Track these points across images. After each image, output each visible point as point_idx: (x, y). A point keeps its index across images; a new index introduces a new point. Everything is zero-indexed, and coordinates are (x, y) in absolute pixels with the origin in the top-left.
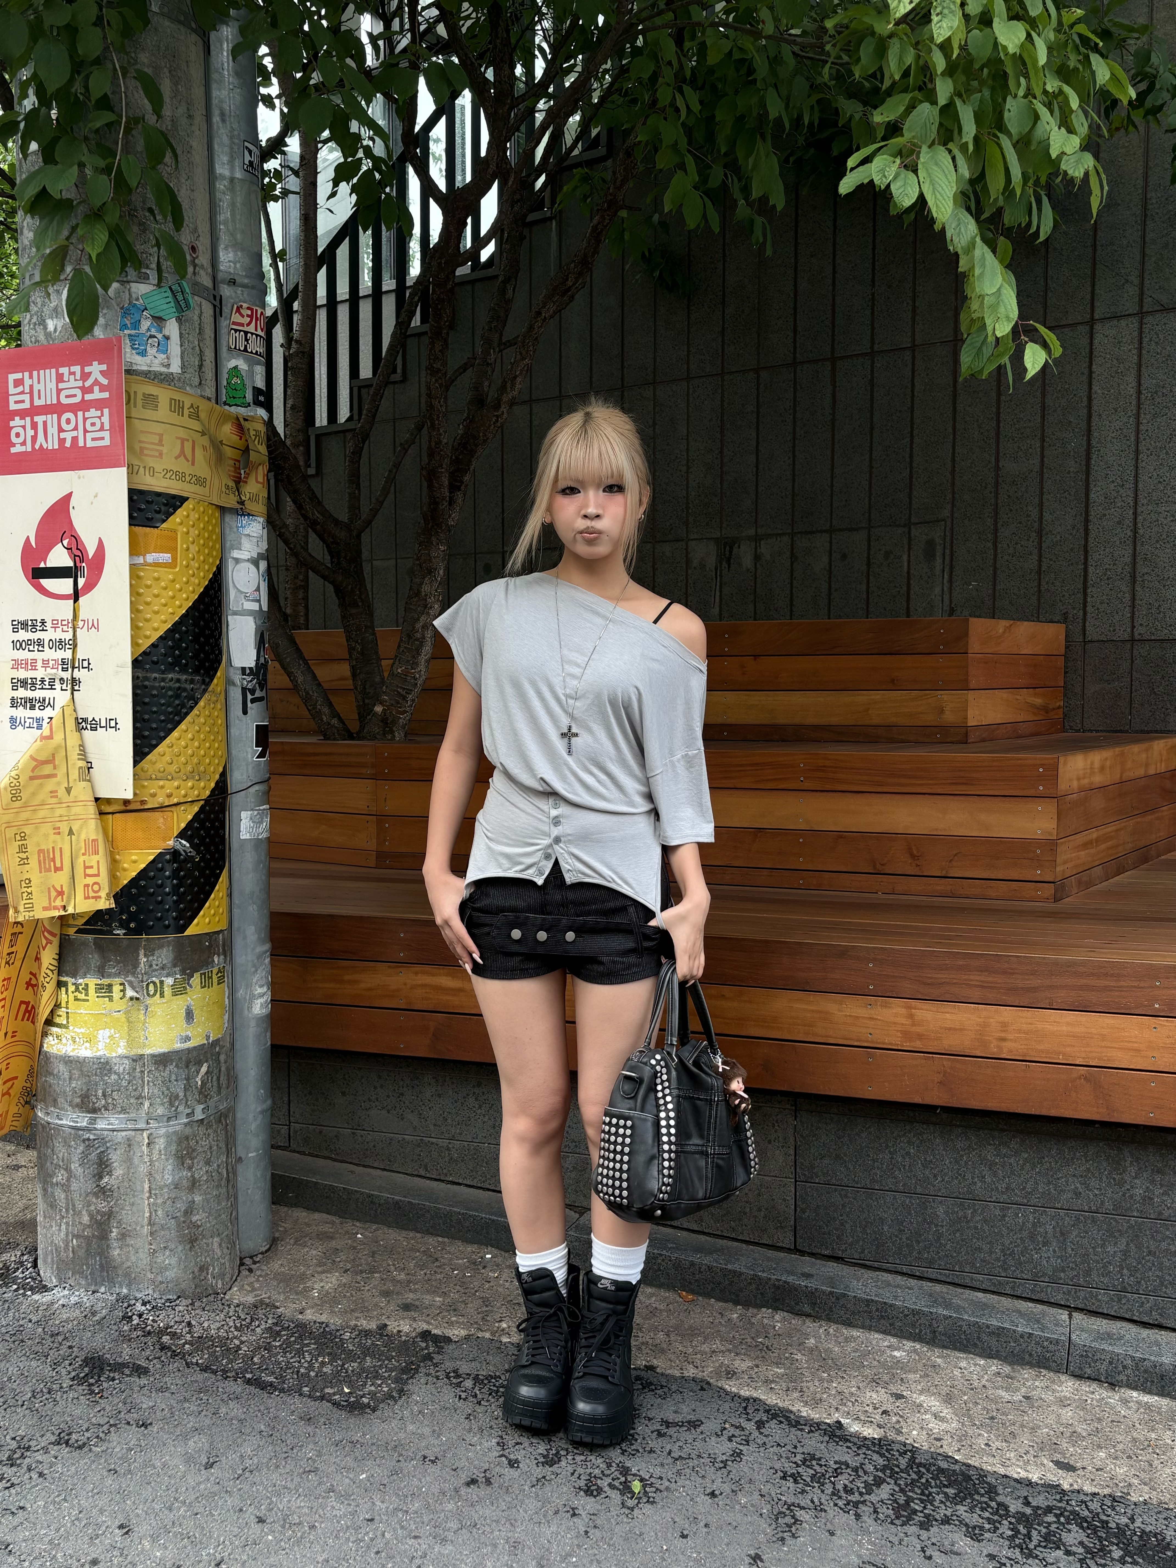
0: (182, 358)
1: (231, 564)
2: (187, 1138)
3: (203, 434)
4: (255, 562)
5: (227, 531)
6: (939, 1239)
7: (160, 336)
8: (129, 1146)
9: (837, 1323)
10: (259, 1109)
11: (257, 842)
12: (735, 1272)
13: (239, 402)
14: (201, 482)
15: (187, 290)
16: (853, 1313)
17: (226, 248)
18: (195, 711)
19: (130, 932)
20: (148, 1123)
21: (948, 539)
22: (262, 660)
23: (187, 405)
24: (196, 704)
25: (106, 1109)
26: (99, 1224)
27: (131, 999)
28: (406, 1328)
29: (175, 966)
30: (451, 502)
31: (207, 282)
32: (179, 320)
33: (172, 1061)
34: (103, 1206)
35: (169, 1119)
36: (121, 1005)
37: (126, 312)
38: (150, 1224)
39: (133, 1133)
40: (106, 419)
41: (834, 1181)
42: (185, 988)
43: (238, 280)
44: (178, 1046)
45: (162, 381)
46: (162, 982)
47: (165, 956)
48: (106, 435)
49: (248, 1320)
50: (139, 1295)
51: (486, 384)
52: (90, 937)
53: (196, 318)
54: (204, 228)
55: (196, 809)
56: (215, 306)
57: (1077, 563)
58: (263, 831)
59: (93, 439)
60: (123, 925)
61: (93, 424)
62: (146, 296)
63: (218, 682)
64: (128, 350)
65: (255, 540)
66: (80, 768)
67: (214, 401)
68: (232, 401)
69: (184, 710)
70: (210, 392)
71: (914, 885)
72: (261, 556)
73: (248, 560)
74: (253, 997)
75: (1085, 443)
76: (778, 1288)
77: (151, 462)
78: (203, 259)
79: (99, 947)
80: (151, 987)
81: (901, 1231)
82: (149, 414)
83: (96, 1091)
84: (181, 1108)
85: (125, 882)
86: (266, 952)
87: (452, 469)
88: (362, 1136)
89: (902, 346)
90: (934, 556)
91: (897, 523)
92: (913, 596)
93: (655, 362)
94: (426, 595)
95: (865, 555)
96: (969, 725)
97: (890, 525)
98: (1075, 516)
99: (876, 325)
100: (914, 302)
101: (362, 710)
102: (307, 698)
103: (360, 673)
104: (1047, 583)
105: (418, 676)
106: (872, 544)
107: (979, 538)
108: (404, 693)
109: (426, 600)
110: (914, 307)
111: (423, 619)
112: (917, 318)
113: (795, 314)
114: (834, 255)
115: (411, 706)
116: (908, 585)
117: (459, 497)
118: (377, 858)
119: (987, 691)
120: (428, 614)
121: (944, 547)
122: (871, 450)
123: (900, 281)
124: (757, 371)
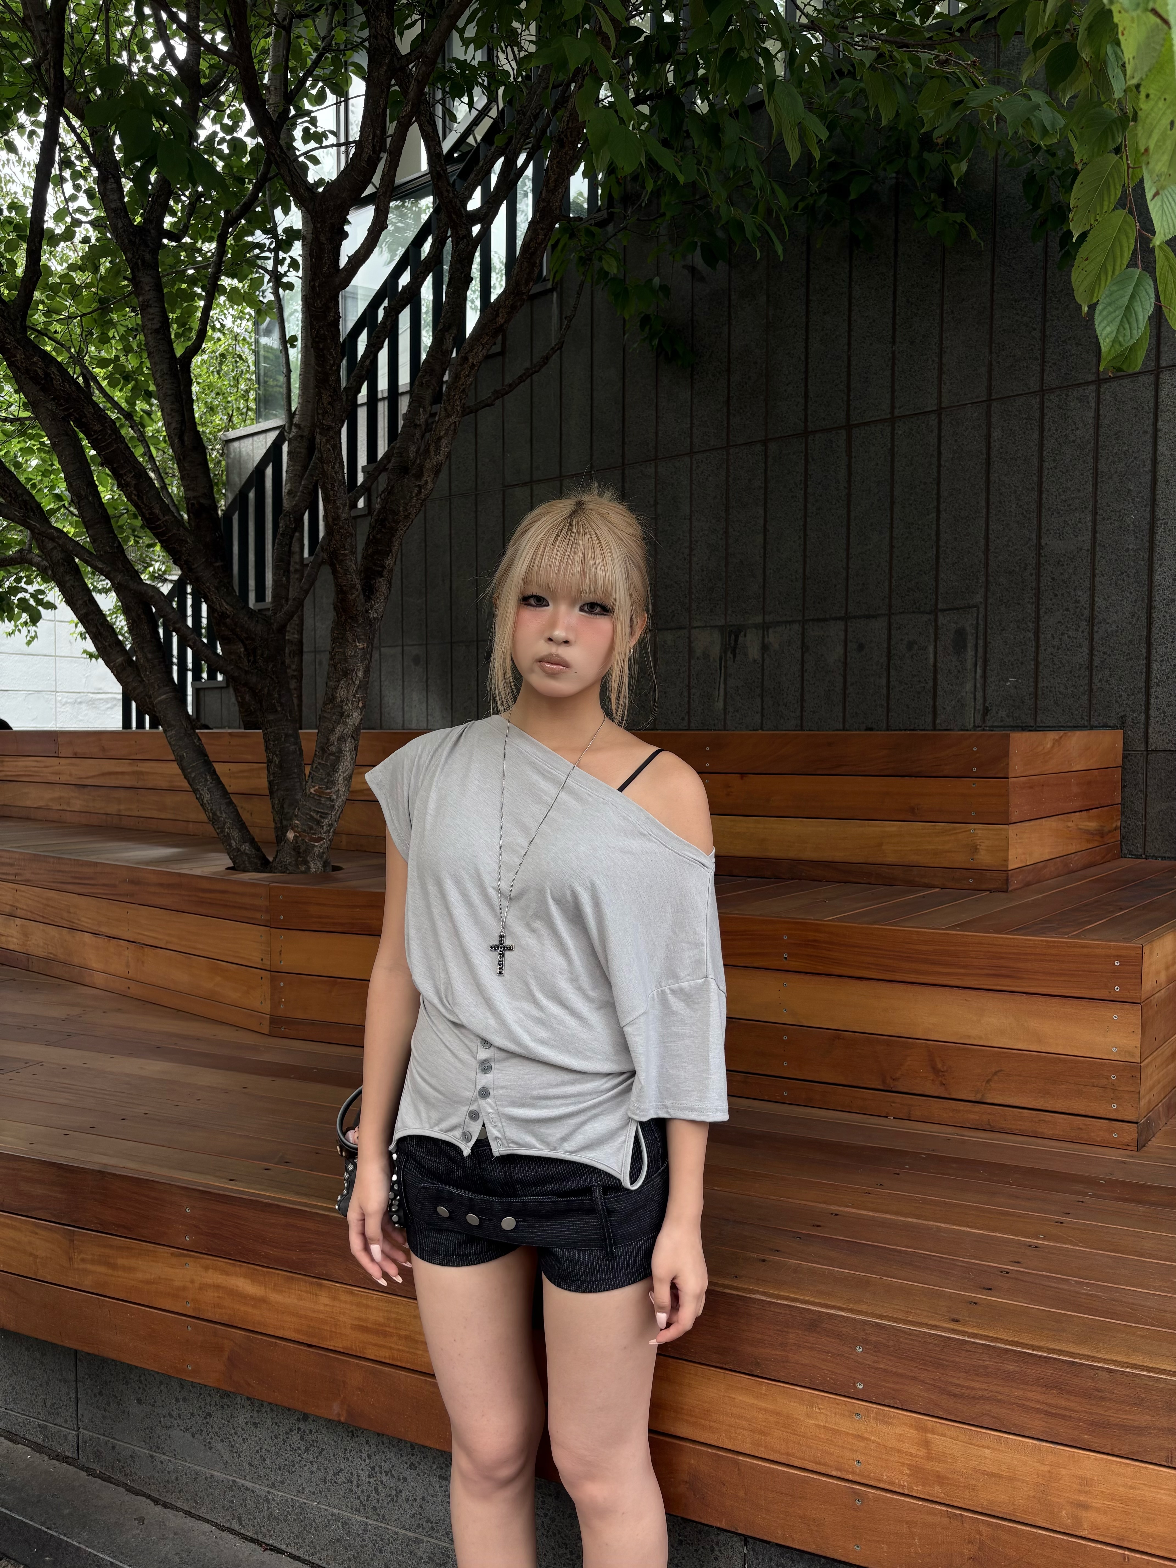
21: (981, 628)
30: (368, 591)
51: (413, 448)
71: (938, 1110)
75: (1148, 516)
87: (370, 551)
88: (162, 1462)
89: (926, 410)
90: (965, 647)
91: (922, 609)
92: (940, 693)
93: (657, 436)
94: (342, 701)
95: (885, 645)
96: (1010, 868)
97: (914, 612)
98: (1136, 601)
99: (897, 387)
100: (941, 358)
101: (280, 833)
102: (214, 820)
103: (278, 790)
104: (1100, 681)
105: (335, 797)
106: (893, 633)
107: (1018, 627)
108: (317, 817)
109: (342, 707)
110: (941, 364)
111: (339, 729)
112: (944, 376)
113: (806, 379)
114: (850, 310)
115: (329, 831)
116: (935, 680)
117: (382, 584)
118: (271, 1023)
119: (1032, 823)
120: (345, 724)
121: (977, 637)
122: (892, 527)
123: (924, 336)
124: (765, 442)
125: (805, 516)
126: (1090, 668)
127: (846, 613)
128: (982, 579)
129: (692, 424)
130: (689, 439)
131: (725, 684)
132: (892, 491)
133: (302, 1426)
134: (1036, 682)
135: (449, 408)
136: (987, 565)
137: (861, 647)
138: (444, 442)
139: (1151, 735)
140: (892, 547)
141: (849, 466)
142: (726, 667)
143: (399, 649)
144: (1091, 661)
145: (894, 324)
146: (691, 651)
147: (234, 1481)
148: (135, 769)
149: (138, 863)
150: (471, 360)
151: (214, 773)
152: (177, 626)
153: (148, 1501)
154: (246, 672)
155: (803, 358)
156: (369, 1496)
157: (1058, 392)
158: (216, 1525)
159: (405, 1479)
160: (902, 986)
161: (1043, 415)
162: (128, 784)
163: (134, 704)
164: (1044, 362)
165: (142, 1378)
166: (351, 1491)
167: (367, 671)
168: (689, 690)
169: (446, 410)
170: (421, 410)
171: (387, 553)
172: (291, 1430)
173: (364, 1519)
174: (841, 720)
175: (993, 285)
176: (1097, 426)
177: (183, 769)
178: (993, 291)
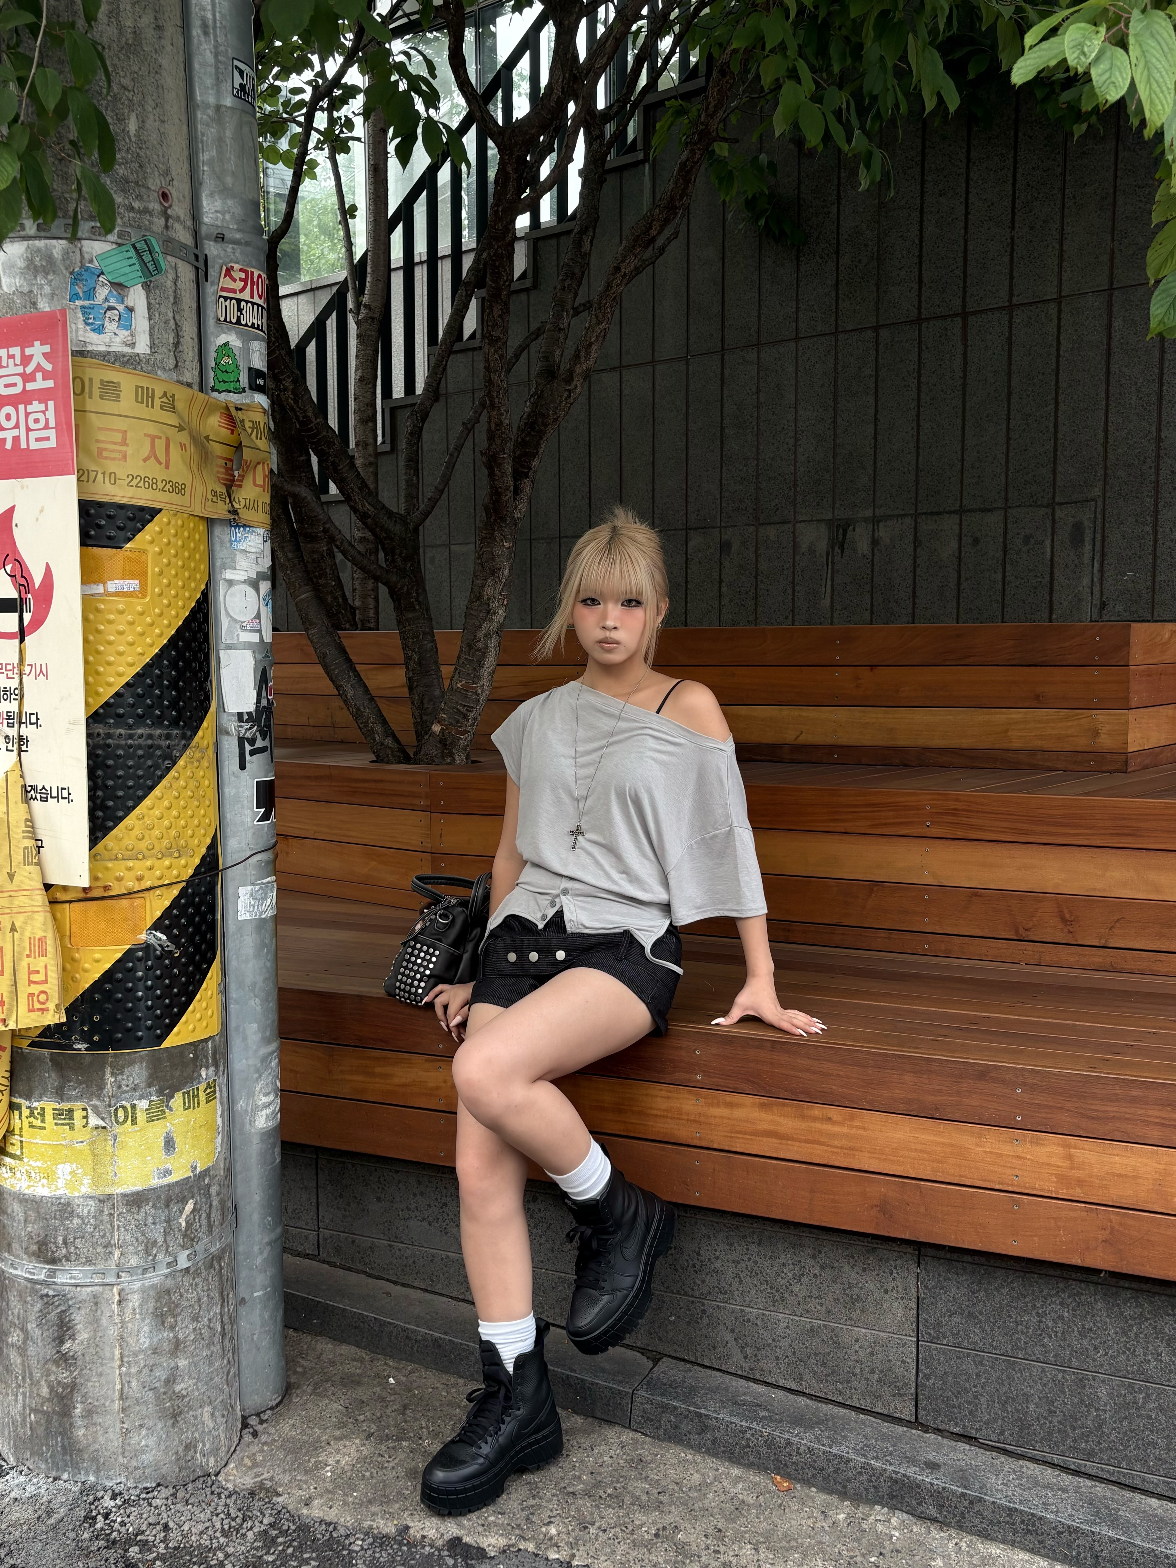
0: (151, 334)
1: (222, 587)
2: (168, 1292)
3: (181, 428)
4: (254, 584)
5: (217, 547)
6: (1100, 1427)
7: (121, 308)
8: (96, 1304)
9: (970, 1533)
10: (266, 1240)
11: (261, 923)
12: (841, 1457)
13: (231, 386)
14: (178, 489)
15: (157, 249)
16: (991, 1523)
17: (211, 195)
18: (173, 773)
19: (93, 1046)
20: (119, 1277)
21: (1099, 521)
22: (264, 703)
23: (158, 393)
24: (174, 763)
25: (68, 1260)
26: (61, 1398)
27: (97, 1128)
28: (431, 1533)
29: (150, 1085)
30: (517, 491)
31: (183, 236)
32: (146, 286)
33: (147, 1200)
34: (64, 1376)
35: (145, 1271)
36: (85, 1135)
37: (77, 278)
38: (122, 1398)
39: (100, 1289)
40: (51, 414)
41: (965, 1344)
42: (163, 1112)
43: (228, 235)
44: (155, 1182)
45: (124, 364)
46: (134, 1107)
47: (137, 1073)
48: (52, 434)
49: (239, 1520)
50: (109, 1484)
51: (558, 352)
52: (46, 1052)
53: (169, 283)
54: (179, 170)
55: (175, 892)
56: (197, 269)
58: (268, 907)
59: (37, 440)
60: (86, 1038)
61: (36, 421)
62: (102, 257)
63: (205, 734)
64: (81, 325)
65: (253, 556)
66: (25, 848)
67: (196, 387)
68: (222, 387)
69: (159, 773)
70: (190, 374)
71: (1066, 955)
72: (261, 576)
73: (245, 582)
74: (257, 1108)
76: (896, 1482)
77: (112, 467)
78: (179, 209)
79: (57, 1064)
80: (121, 1113)
81: (1050, 1411)
82: (109, 406)
83: (55, 1238)
84: (160, 1257)
85: (87, 986)
86: (272, 1053)
87: (520, 453)
88: (400, 1250)
89: (1045, 298)
90: (1082, 541)
91: (1039, 503)
92: (1056, 587)
93: (759, 320)
94: (489, 599)
95: (1001, 540)
96: (1129, 751)
97: (1031, 506)
99: (1015, 274)
100: (1062, 245)
101: (419, 728)
102: (357, 715)
103: (417, 686)
105: (479, 691)
106: (1009, 526)
107: (1137, 521)
108: (464, 711)
109: (488, 605)
110: (1062, 250)
111: (485, 625)
112: (1064, 264)
113: (920, 263)
114: (967, 193)
115: (472, 724)
116: (1052, 574)
117: (527, 484)
119: (1150, 709)
120: (491, 620)
121: (1095, 532)
122: (1009, 419)
123: (1044, 222)
124: (876, 328)
125: (919, 407)
127: (961, 506)
128: (1101, 472)
129: (797, 308)
130: (794, 324)
131: (832, 580)
132: (1009, 381)
134: (1154, 576)
136: (1106, 458)
137: (976, 541)
140: (1009, 439)
141: (965, 355)
142: (833, 563)
145: (1013, 208)
146: (796, 546)
151: (355, 670)
153: (389, 1283)
154: (387, 571)
155: (917, 241)
160: (1037, 847)
167: (514, 569)
168: (794, 587)
171: (534, 456)
174: (955, 611)
175: (1116, 170)
177: (327, 671)
178: (1116, 177)
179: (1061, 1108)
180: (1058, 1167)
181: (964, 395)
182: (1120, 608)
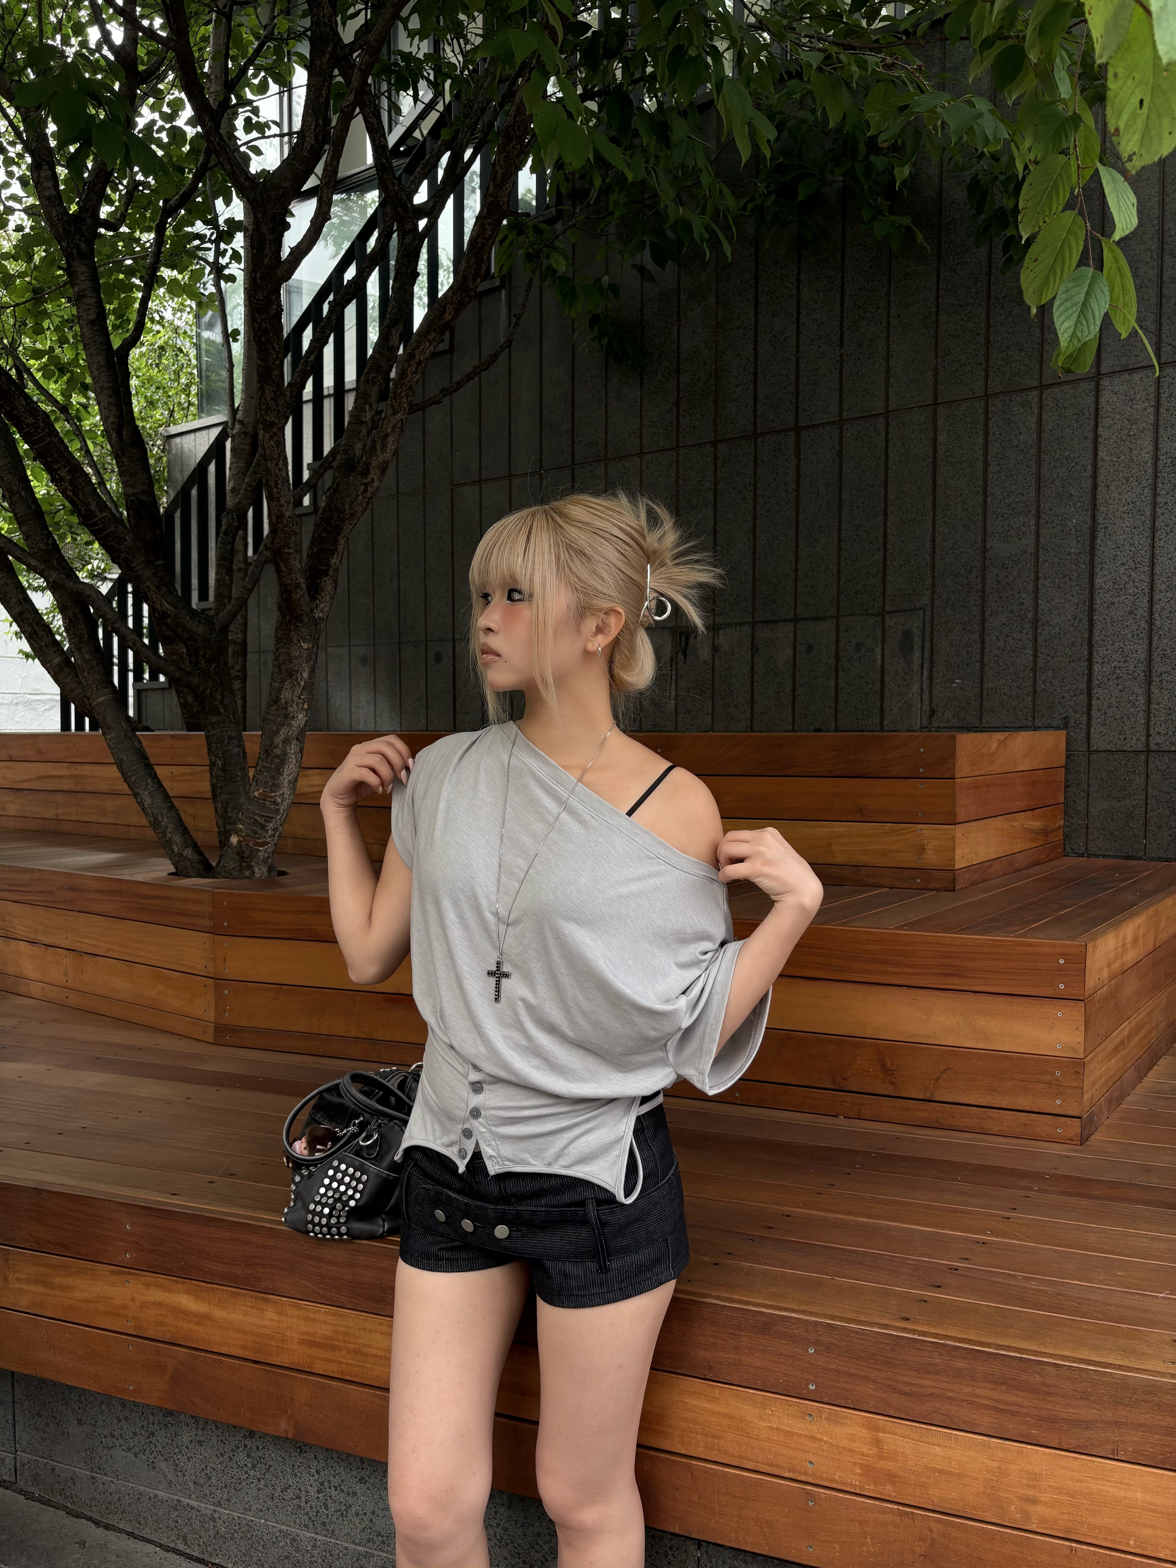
21: (928, 629)
30: (313, 590)
51: (359, 446)
57: (1079, 659)
71: (887, 1108)
75: (1089, 520)
87: (315, 550)
88: (103, 1483)
89: (874, 413)
90: (912, 648)
91: (869, 611)
92: (887, 694)
93: (606, 436)
94: (287, 703)
95: (834, 647)
96: (957, 867)
97: (861, 614)
98: (1077, 605)
99: (845, 390)
100: (888, 362)
101: (223, 837)
102: (155, 825)
103: (221, 793)
104: (1044, 682)
105: (279, 800)
106: (841, 634)
107: (964, 629)
108: (262, 821)
109: (286, 709)
110: (888, 368)
111: (284, 731)
112: (891, 380)
113: (755, 380)
114: (798, 313)
115: (273, 836)
116: (882, 681)
117: (327, 583)
118: (215, 1031)
119: (978, 823)
120: (290, 725)
121: (923, 639)
122: (840, 530)
123: (871, 340)
124: (714, 444)
125: (755, 518)
126: (1034, 670)
127: (795, 615)
128: (929, 582)
129: (642, 424)
130: (638, 440)
131: (676, 686)
132: (840, 494)
133: (248, 1443)
134: (982, 684)
135: (396, 405)
136: (933, 568)
137: (810, 649)
138: (391, 439)
139: (1092, 735)
140: (840, 549)
141: (798, 468)
142: (676, 668)
143: (346, 649)
144: (1035, 662)
145: (842, 327)
147: (178, 1501)
148: (74, 772)
149: (76, 869)
150: (418, 357)
151: (155, 777)
152: (116, 626)
153: (90, 1523)
154: (188, 673)
155: (752, 359)
156: (318, 1512)
157: (1002, 398)
158: (160, 1546)
159: (355, 1494)
160: (851, 986)
161: (987, 419)
162: (66, 787)
163: (73, 706)
164: (988, 367)
165: (82, 1398)
166: (299, 1507)
167: (312, 672)
169: (392, 407)
170: (367, 407)
171: (332, 552)
172: (237, 1447)
173: (313, 1535)
174: (791, 721)
175: (938, 290)
176: (1040, 431)
177: (123, 773)
178: (938, 297)
179: (866, 1378)
180: (863, 1454)
181: (797, 507)
182: (948, 715)
